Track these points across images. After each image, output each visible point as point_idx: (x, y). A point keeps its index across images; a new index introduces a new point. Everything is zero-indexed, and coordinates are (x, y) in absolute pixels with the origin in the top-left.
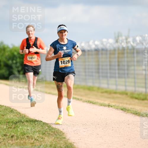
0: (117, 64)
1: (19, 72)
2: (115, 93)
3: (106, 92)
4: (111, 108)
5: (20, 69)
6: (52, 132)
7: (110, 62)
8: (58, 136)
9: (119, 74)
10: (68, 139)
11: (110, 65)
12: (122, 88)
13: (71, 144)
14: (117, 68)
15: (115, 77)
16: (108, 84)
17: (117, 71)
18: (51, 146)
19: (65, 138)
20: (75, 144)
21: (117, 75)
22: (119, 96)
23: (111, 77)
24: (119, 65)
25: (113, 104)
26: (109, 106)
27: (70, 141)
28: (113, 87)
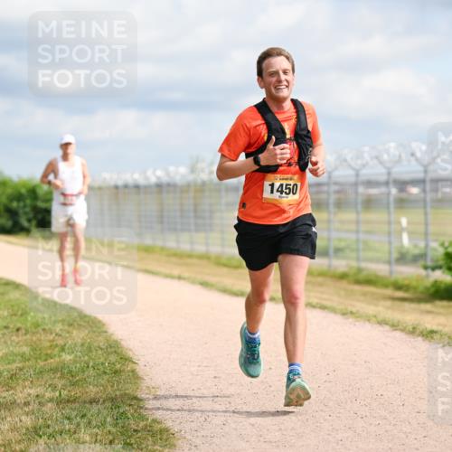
0: (192, 208)
1: (29, 221)
2: (190, 256)
3: (175, 255)
4: (182, 282)
5: (31, 215)
6: (85, 322)
7: (182, 205)
8: (95, 329)
9: (196, 225)
10: (112, 334)
11: (182, 211)
12: (200, 249)
13: (116, 341)
14: (192, 214)
15: (189, 231)
16: (178, 241)
17: (192, 221)
18: (82, 345)
19: (106, 332)
20: (122, 342)
21: (193, 227)
22: (195, 261)
23: (183, 230)
24: (195, 211)
25: (186, 275)
26: (180, 278)
27: (114, 337)
28: (186, 247)
